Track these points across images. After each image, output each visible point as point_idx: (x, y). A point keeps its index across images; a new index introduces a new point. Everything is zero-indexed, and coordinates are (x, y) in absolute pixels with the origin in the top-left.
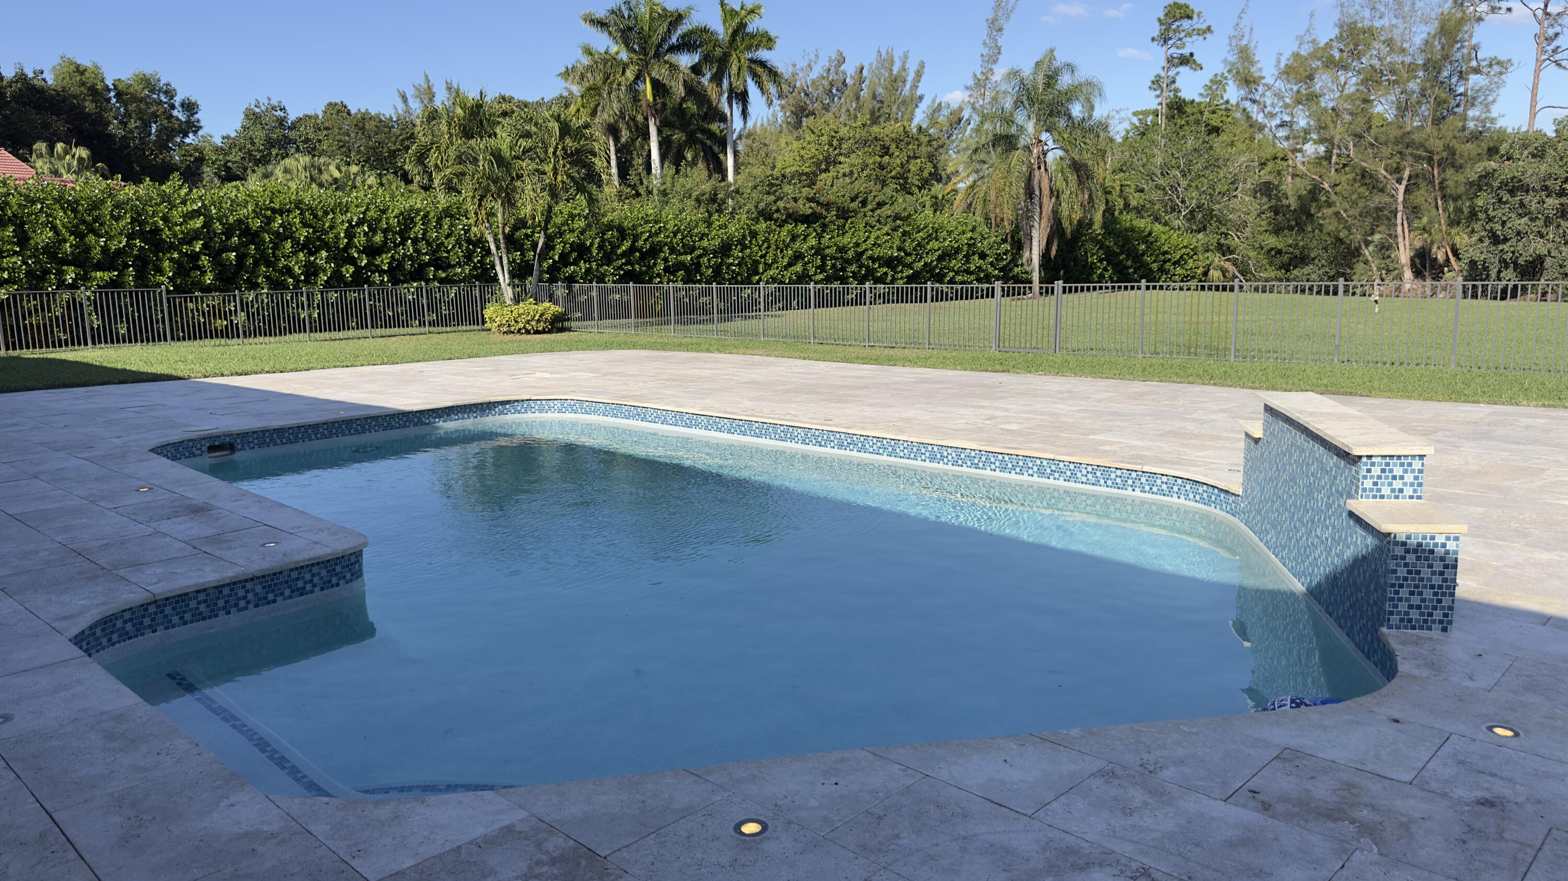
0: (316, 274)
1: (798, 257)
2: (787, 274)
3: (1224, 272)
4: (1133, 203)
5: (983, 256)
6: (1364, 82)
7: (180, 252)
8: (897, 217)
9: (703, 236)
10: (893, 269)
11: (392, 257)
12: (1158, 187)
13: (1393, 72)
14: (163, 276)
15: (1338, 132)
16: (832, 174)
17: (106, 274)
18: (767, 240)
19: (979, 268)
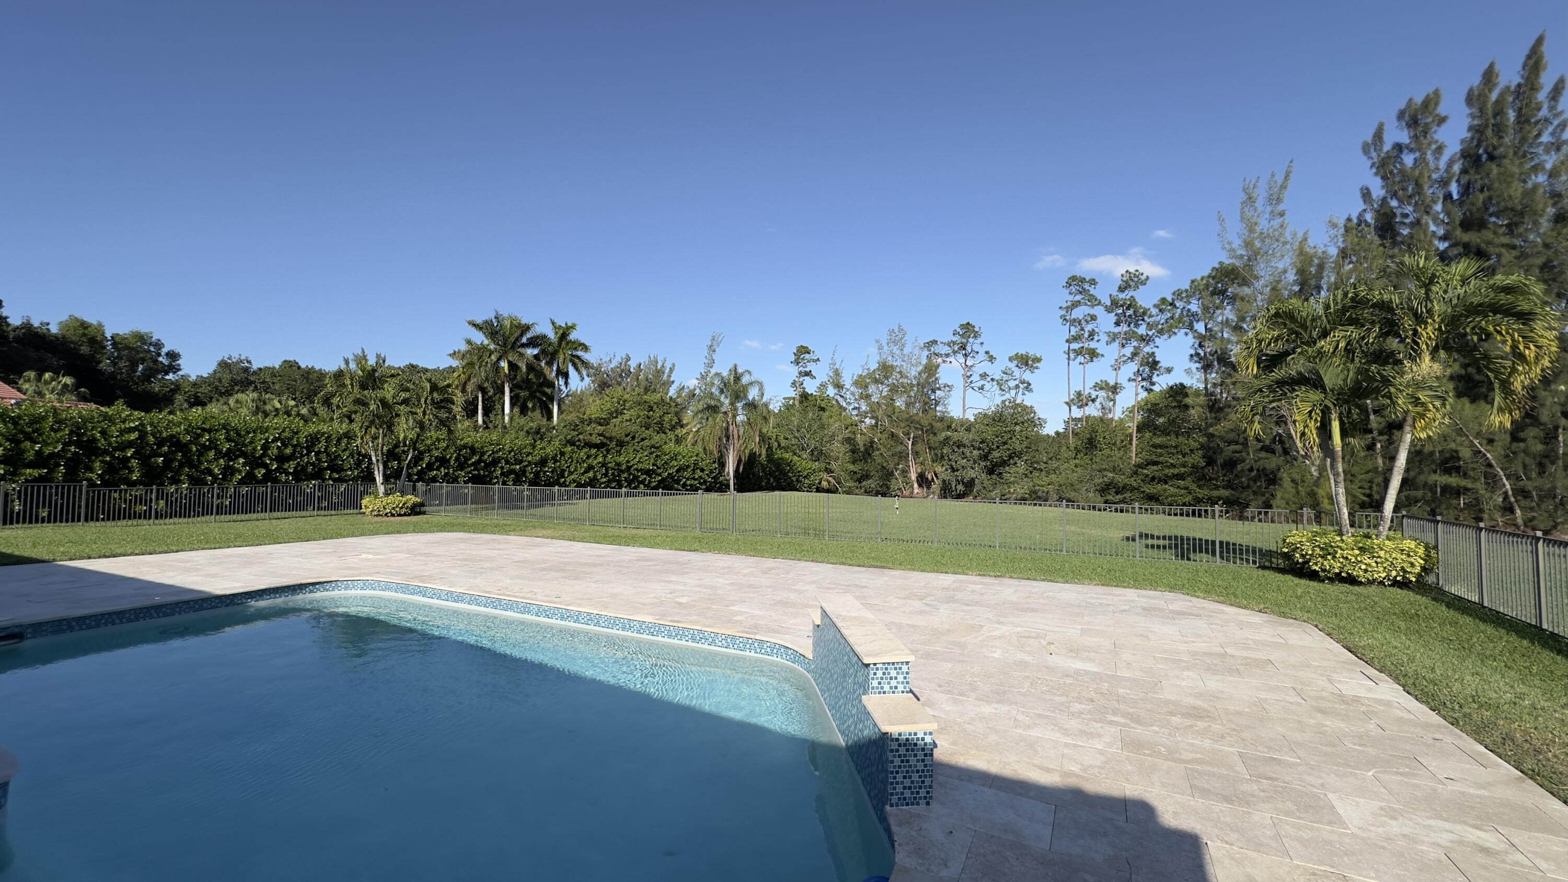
0: (232, 474)
1: (590, 468)
2: (583, 478)
3: (829, 482)
4: (783, 445)
5: (702, 470)
6: (890, 391)
7: (113, 456)
8: (653, 446)
9: (528, 454)
10: (650, 476)
11: (298, 463)
12: (795, 437)
13: (903, 387)
14: (92, 473)
15: (880, 414)
16: (619, 419)
17: (35, 471)
18: (571, 457)
19: (700, 477)
